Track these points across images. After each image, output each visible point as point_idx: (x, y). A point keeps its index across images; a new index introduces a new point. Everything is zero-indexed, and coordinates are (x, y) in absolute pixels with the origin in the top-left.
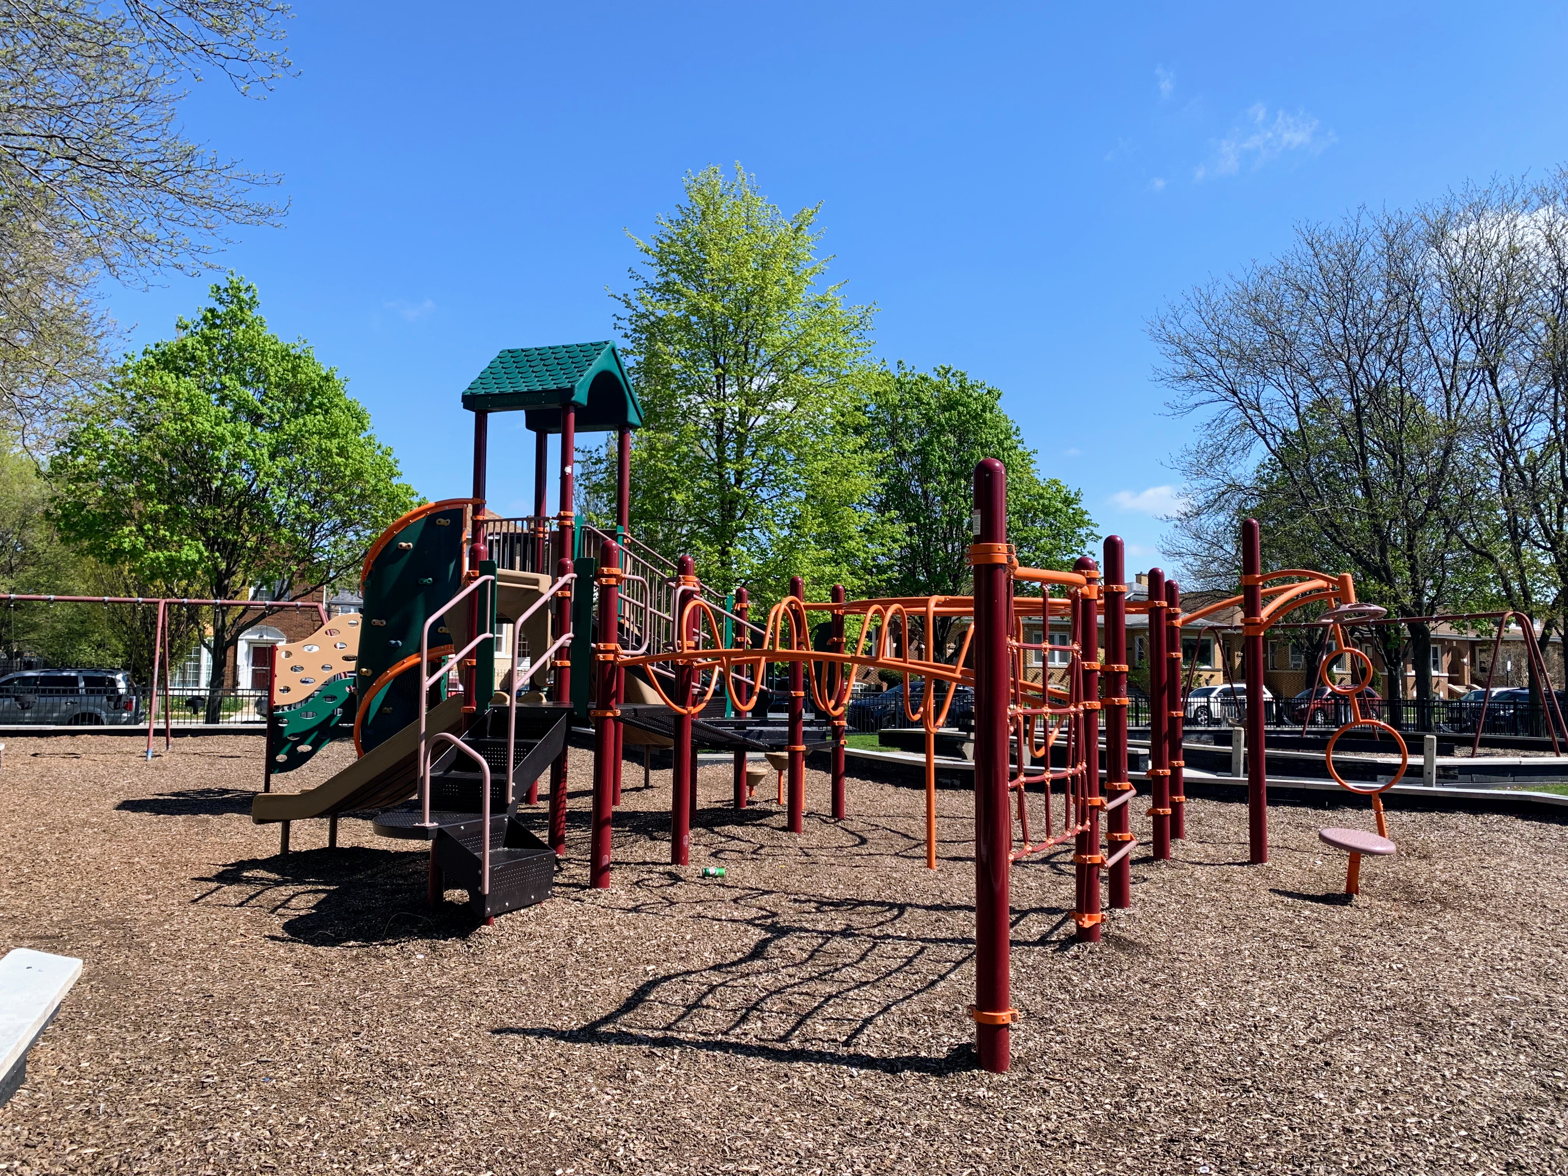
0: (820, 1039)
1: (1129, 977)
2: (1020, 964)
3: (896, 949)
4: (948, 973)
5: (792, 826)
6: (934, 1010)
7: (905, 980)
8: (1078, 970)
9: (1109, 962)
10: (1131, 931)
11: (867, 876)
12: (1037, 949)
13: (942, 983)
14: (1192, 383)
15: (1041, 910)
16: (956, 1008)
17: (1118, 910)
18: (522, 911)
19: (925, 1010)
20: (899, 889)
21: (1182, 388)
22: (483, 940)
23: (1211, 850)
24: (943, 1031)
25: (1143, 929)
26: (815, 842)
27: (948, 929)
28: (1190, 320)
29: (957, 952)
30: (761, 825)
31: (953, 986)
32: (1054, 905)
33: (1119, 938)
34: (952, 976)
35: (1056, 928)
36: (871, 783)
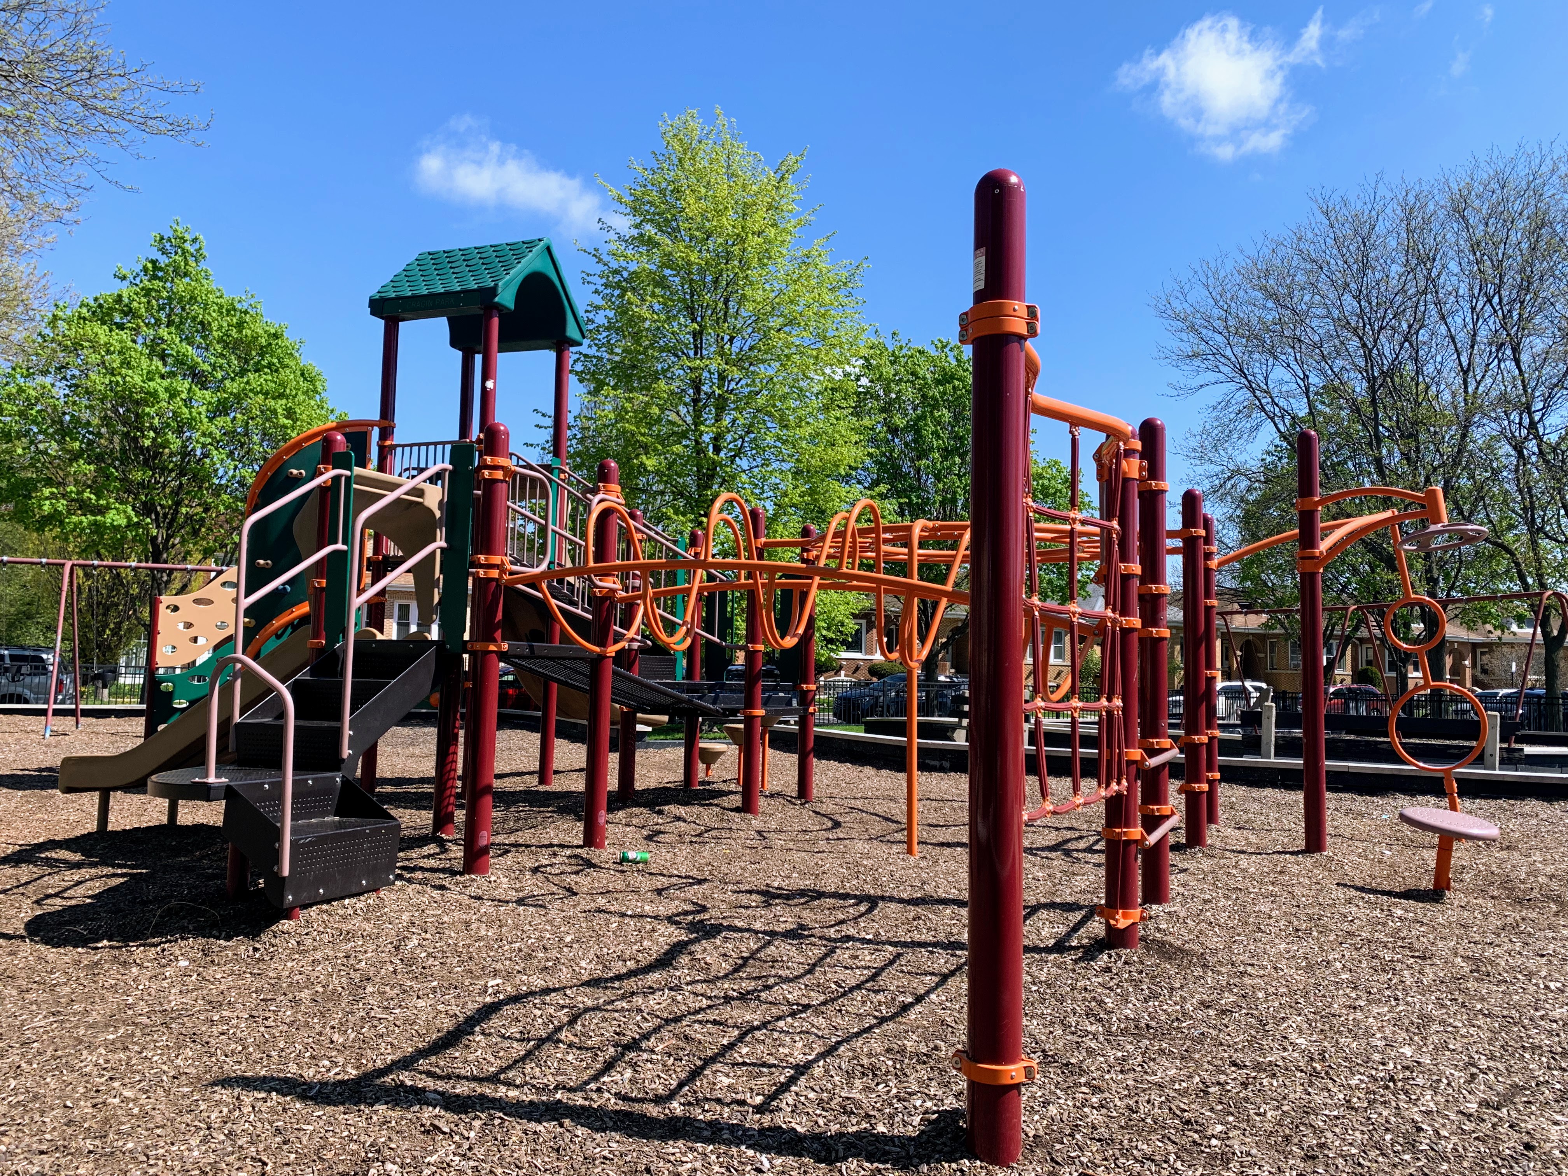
0: (718, 1101)
1: (1183, 998)
2: (1029, 979)
3: (856, 957)
4: (928, 993)
5: (747, 806)
6: (902, 1050)
7: (864, 1003)
8: (1110, 988)
9: (1153, 977)
10: (1178, 935)
11: (830, 863)
12: (1051, 957)
13: (918, 1008)
14: (1197, 362)
15: (1052, 906)
16: (936, 1048)
17: (1154, 907)
18: (347, 901)
19: (889, 1050)
20: (869, 879)
21: (1185, 367)
22: (276, 941)
23: (1253, 838)
24: (915, 1087)
25: (1190, 931)
26: (773, 825)
27: (929, 930)
28: (1198, 295)
29: (942, 961)
30: (711, 804)
31: (933, 1012)
32: (1070, 899)
33: (1163, 943)
34: (933, 996)
35: (1075, 929)
36: (849, 765)
